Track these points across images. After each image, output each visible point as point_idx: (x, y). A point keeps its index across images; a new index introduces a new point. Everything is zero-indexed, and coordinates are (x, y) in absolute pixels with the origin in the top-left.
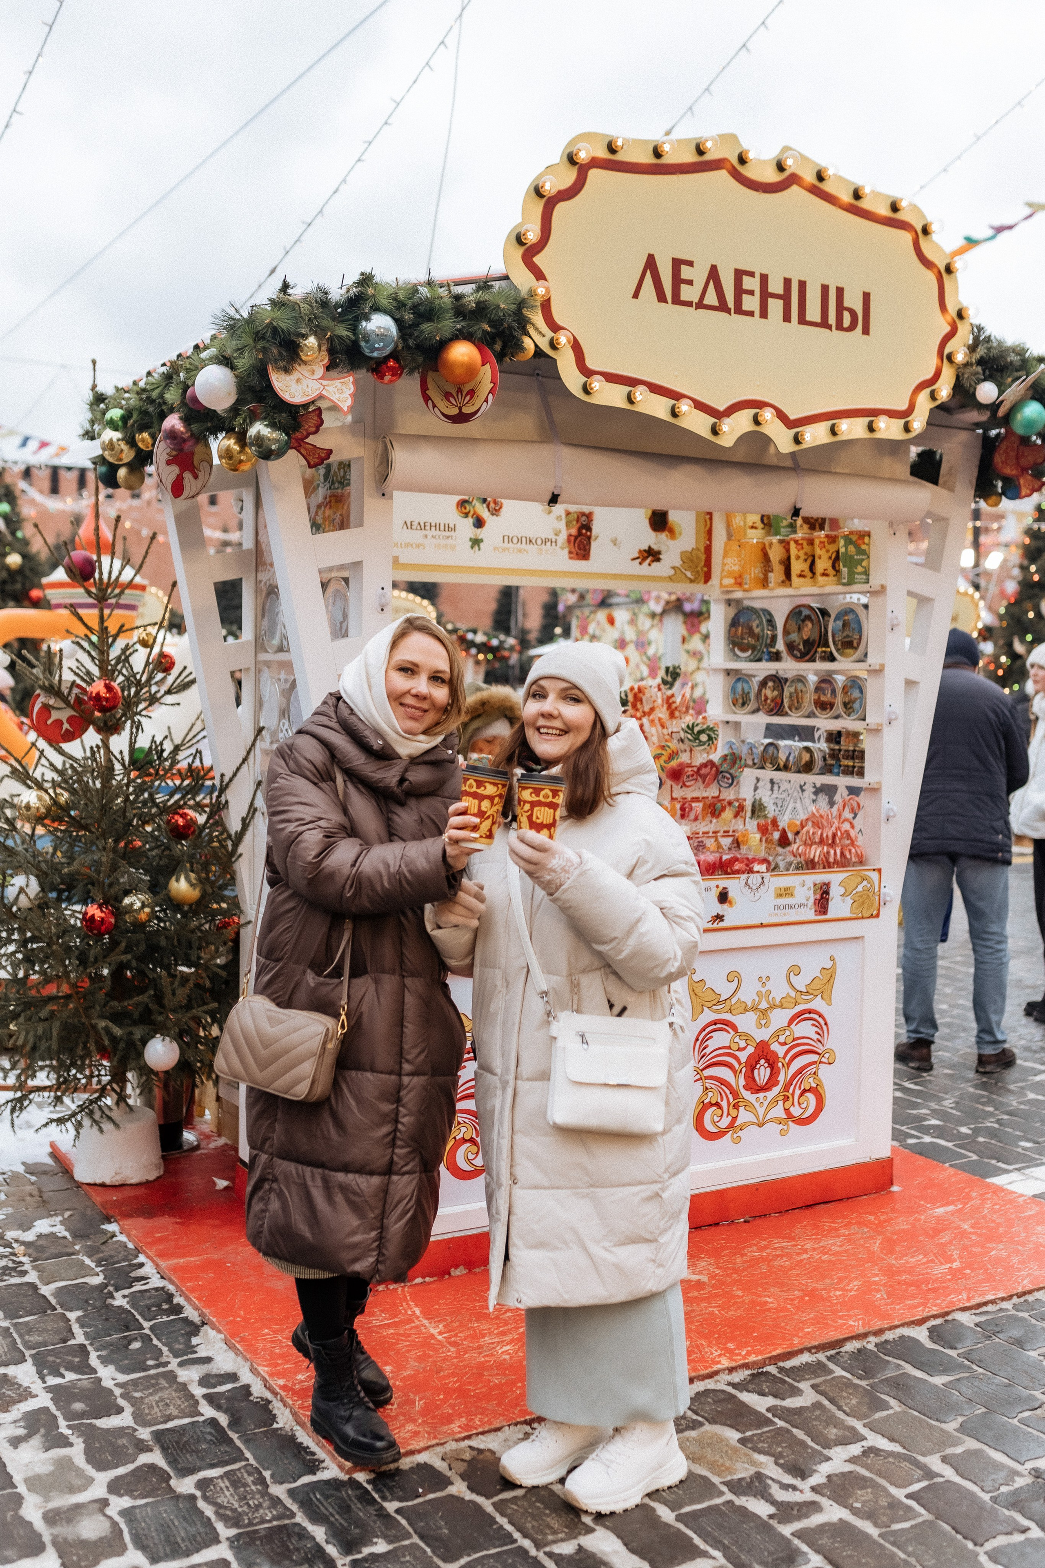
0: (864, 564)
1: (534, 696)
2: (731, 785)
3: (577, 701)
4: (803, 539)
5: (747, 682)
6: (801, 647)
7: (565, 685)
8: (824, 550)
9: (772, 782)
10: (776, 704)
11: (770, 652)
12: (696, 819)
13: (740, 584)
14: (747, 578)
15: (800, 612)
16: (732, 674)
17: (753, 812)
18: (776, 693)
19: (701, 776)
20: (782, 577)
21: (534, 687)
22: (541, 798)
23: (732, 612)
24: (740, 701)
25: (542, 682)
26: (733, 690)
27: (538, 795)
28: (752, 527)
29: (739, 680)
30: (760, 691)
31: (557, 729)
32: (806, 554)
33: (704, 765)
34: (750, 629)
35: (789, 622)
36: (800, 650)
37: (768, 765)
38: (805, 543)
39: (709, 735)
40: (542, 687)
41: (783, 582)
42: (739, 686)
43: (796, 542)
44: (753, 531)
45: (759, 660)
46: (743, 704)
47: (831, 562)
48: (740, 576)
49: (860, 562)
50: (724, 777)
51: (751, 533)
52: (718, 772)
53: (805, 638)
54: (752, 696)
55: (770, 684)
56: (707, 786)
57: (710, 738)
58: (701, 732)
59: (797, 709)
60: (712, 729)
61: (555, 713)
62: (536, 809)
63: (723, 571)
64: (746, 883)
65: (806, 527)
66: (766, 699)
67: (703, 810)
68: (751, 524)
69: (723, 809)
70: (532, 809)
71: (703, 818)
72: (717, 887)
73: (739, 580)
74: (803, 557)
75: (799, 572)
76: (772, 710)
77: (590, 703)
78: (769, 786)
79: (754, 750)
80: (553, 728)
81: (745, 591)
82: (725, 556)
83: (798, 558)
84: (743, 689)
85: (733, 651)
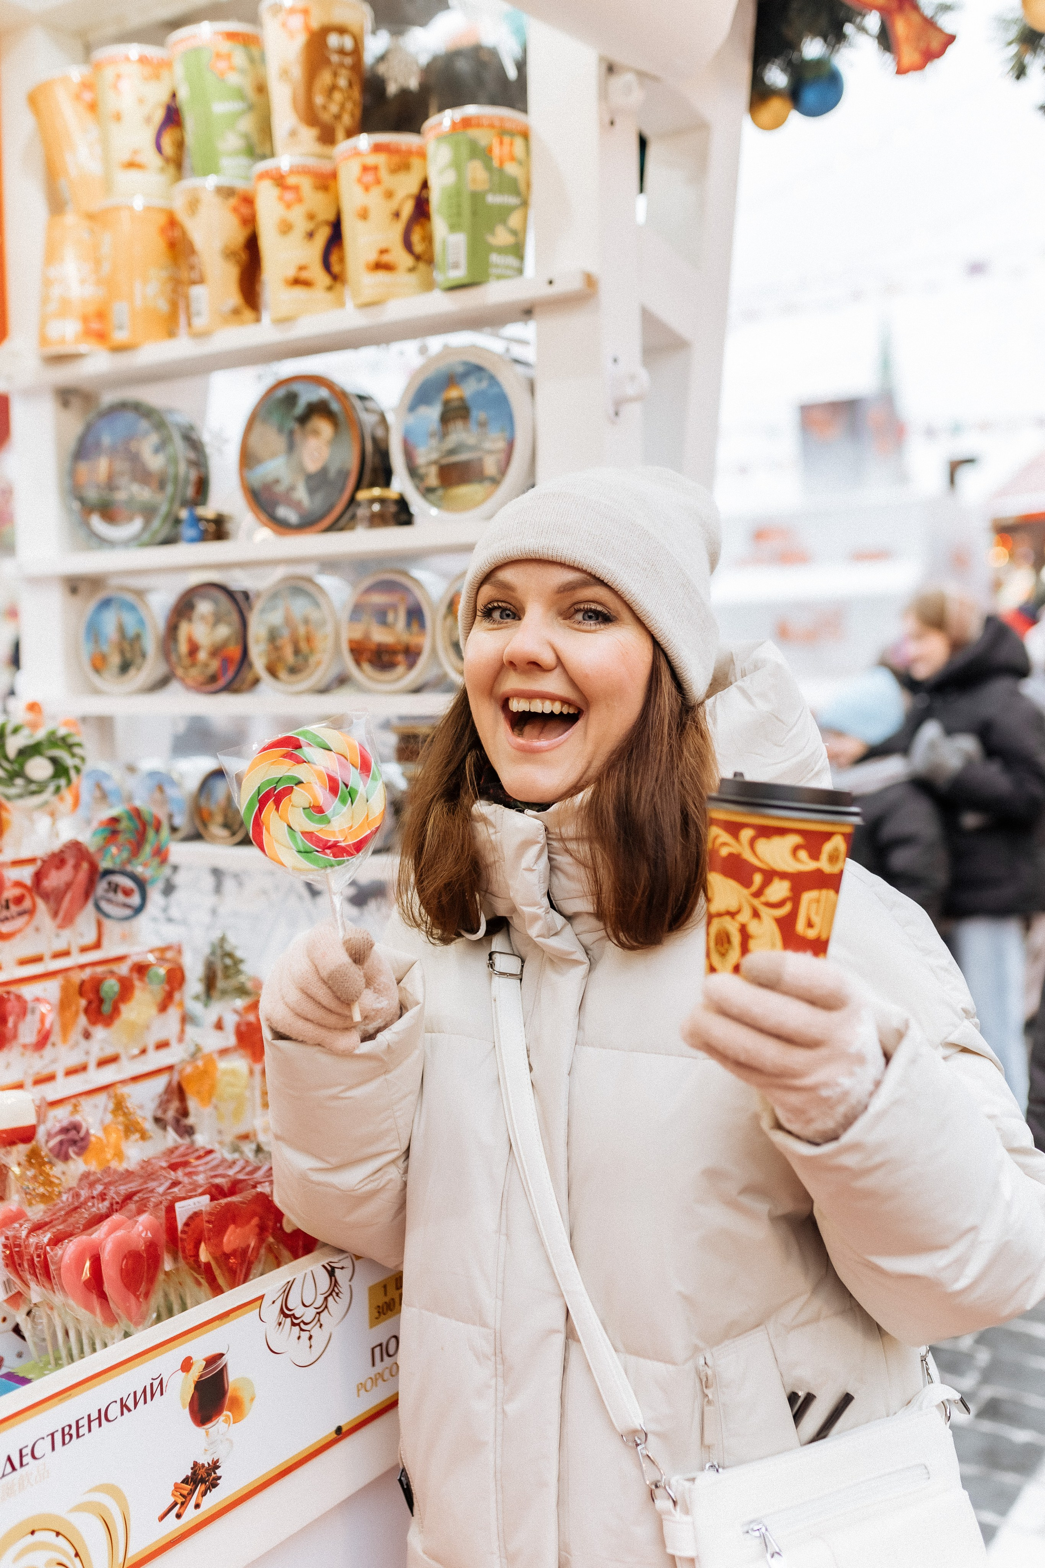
0: (514, 220)
1: (488, 613)
2: (138, 910)
3: (604, 618)
4: (297, 171)
5: (132, 608)
6: (301, 494)
7: (570, 576)
8: (376, 193)
9: (217, 873)
10: (226, 662)
11: (199, 519)
12: (43, 1041)
13: (101, 336)
14: (120, 311)
15: (291, 399)
16: (83, 588)
17: (210, 982)
18: (223, 631)
19: (46, 896)
20: (233, 298)
21: (487, 591)
22: (824, 864)
23: (74, 425)
24: (115, 660)
25: (507, 575)
26: (93, 631)
27: (815, 855)
28: (132, 165)
29: (106, 603)
30: (172, 629)
31: (553, 698)
32: (311, 217)
33: (57, 860)
34: (135, 458)
35: (258, 429)
36: (296, 505)
37: (216, 830)
38: (306, 184)
39: (54, 761)
40: (506, 587)
41: (236, 312)
42: (110, 622)
43: (279, 180)
44: (134, 175)
45: (169, 541)
46: (125, 667)
47: (398, 228)
48: (101, 315)
49: (503, 213)
50: (114, 888)
51: (127, 179)
52: (95, 874)
53: (312, 466)
54: (151, 644)
55: (204, 607)
56: (68, 921)
57: (60, 770)
58: (31, 751)
59: (293, 670)
60: (65, 743)
61: (548, 658)
62: (808, 897)
63: (45, 300)
64: (285, 1312)
65: (309, 134)
66: (194, 649)
67: (64, 1005)
68: (126, 157)
69: (126, 990)
70: (795, 899)
71: (65, 1029)
72: (187, 1365)
73: (95, 326)
74: (301, 226)
75: (291, 273)
76: (213, 679)
77: (639, 621)
78: (209, 881)
79: (171, 792)
80: (544, 696)
81: (119, 349)
82: (52, 254)
83: (286, 228)
84: (121, 630)
85: (86, 524)
